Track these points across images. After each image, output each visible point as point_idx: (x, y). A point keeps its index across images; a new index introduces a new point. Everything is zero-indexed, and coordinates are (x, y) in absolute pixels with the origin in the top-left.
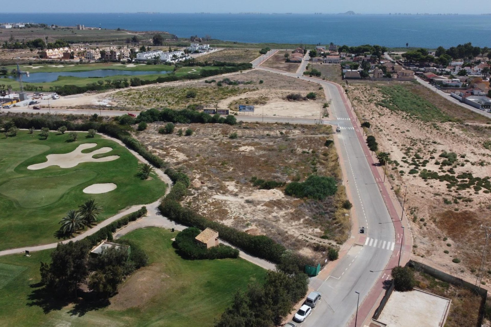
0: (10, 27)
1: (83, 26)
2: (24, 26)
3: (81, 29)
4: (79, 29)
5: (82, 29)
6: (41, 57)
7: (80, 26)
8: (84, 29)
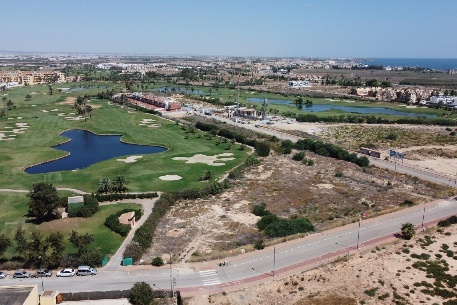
0: (390, 69)
1: (453, 70)
2: (402, 69)
3: (450, 73)
4: (448, 73)
5: (452, 73)
6: (352, 93)
7: (450, 71)
8: (453, 73)
